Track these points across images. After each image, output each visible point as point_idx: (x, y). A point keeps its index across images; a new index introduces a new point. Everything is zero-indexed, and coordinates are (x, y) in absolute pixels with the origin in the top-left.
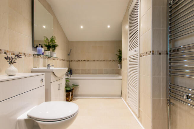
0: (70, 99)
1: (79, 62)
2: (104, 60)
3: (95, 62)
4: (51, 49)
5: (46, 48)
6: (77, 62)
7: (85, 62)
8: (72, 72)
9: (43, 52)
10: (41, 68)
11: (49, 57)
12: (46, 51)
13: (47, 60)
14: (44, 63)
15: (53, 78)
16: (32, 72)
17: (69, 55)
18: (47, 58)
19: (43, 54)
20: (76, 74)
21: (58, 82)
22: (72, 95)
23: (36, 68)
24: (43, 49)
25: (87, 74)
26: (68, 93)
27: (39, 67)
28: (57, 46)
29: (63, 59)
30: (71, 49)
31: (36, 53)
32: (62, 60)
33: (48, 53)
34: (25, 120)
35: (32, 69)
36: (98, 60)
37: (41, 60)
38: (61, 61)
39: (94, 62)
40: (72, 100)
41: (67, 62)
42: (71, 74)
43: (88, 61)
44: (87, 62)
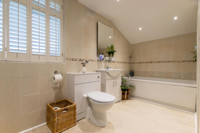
0: (126, 97)
1: (141, 64)
2: (174, 61)
3: (161, 63)
4: (111, 55)
5: (108, 54)
6: (139, 64)
7: (147, 63)
8: (133, 74)
9: (103, 58)
10: (103, 69)
11: (109, 61)
12: (106, 57)
13: (107, 63)
14: (105, 65)
15: (107, 77)
16: (96, 72)
17: (130, 57)
18: (108, 62)
19: (103, 59)
20: (137, 76)
21: (113, 81)
22: (128, 94)
23: (99, 69)
24: (103, 56)
25: (150, 77)
26: (124, 92)
27: (101, 69)
28: (115, 51)
29: (124, 61)
30: (132, 52)
31: (98, 59)
32: (122, 62)
33: (107, 58)
34: (86, 97)
35: (97, 70)
36: (164, 62)
37: (103, 63)
38: (121, 64)
39: (159, 64)
40: (127, 99)
41: (129, 64)
42: (133, 76)
43: (151, 62)
44: (149, 64)
